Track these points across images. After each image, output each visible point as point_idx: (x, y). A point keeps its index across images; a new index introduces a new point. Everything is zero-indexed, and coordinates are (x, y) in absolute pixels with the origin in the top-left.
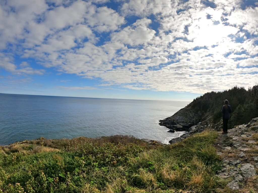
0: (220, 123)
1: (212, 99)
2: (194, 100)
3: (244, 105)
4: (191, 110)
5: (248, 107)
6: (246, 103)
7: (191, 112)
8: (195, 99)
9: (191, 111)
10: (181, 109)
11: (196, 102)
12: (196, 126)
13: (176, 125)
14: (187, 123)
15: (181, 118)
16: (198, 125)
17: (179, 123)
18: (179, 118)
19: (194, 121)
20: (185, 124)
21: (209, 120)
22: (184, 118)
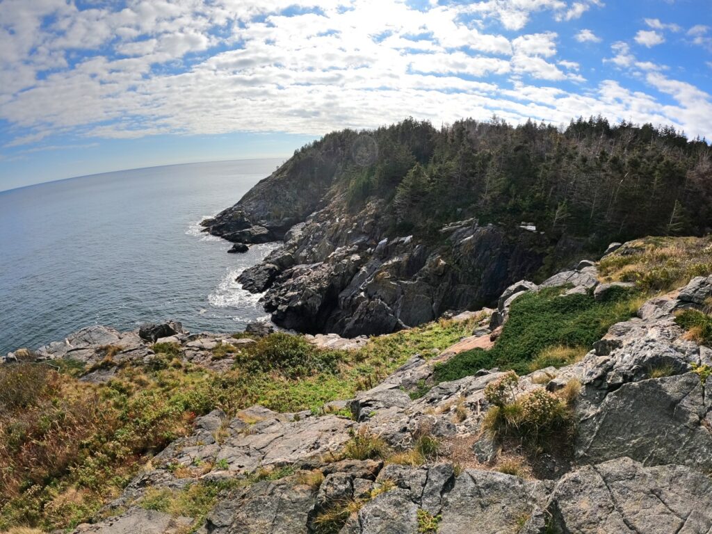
0: (365, 213)
1: (344, 150)
2: (296, 154)
3: (430, 166)
4: (288, 182)
5: (440, 170)
6: (435, 162)
7: (287, 187)
8: (300, 150)
9: (288, 185)
10: (261, 181)
11: (300, 158)
12: (302, 225)
13: (250, 227)
14: (278, 217)
15: (260, 206)
16: (308, 222)
17: (258, 220)
18: (257, 207)
19: (297, 210)
20: (276, 221)
21: (339, 206)
22: (270, 204)
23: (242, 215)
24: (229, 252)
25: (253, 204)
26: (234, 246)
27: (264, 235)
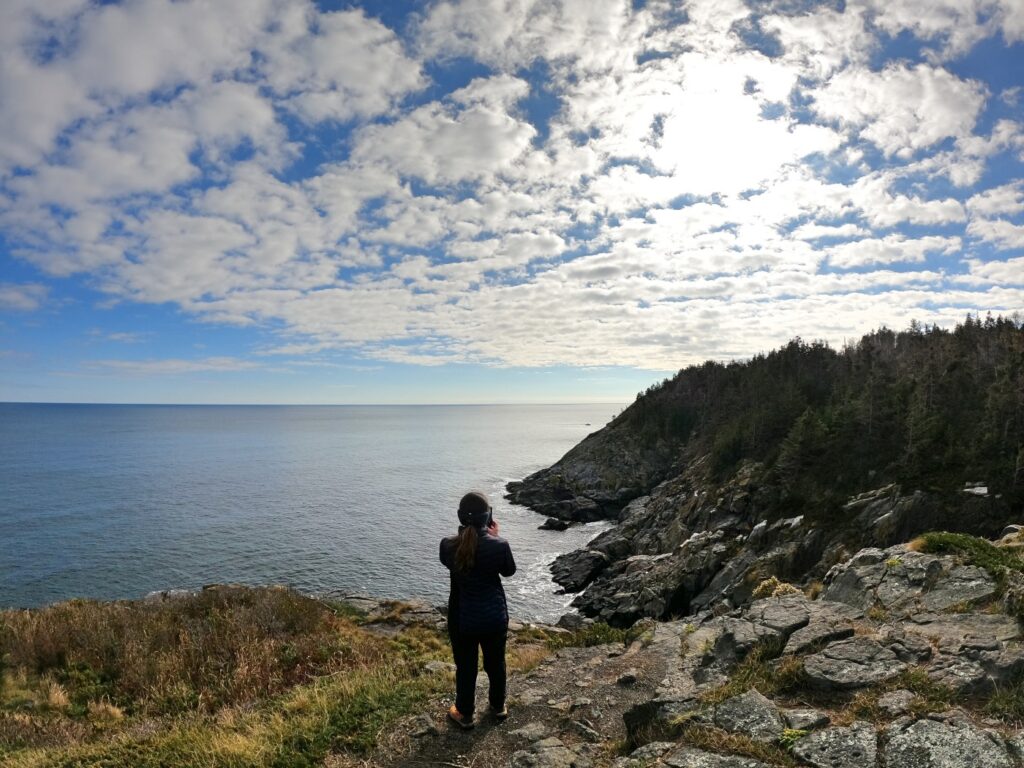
0: (736, 484)
3: (828, 410)
5: (841, 414)
6: (834, 403)
12: (646, 499)
13: (572, 498)
14: (612, 487)
15: (588, 469)
16: (654, 496)
17: (583, 489)
18: (583, 470)
19: (640, 478)
20: (608, 491)
21: (697, 473)
22: (602, 468)
23: (562, 481)
24: (540, 528)
25: (580, 466)
26: (548, 522)
27: (591, 510)
